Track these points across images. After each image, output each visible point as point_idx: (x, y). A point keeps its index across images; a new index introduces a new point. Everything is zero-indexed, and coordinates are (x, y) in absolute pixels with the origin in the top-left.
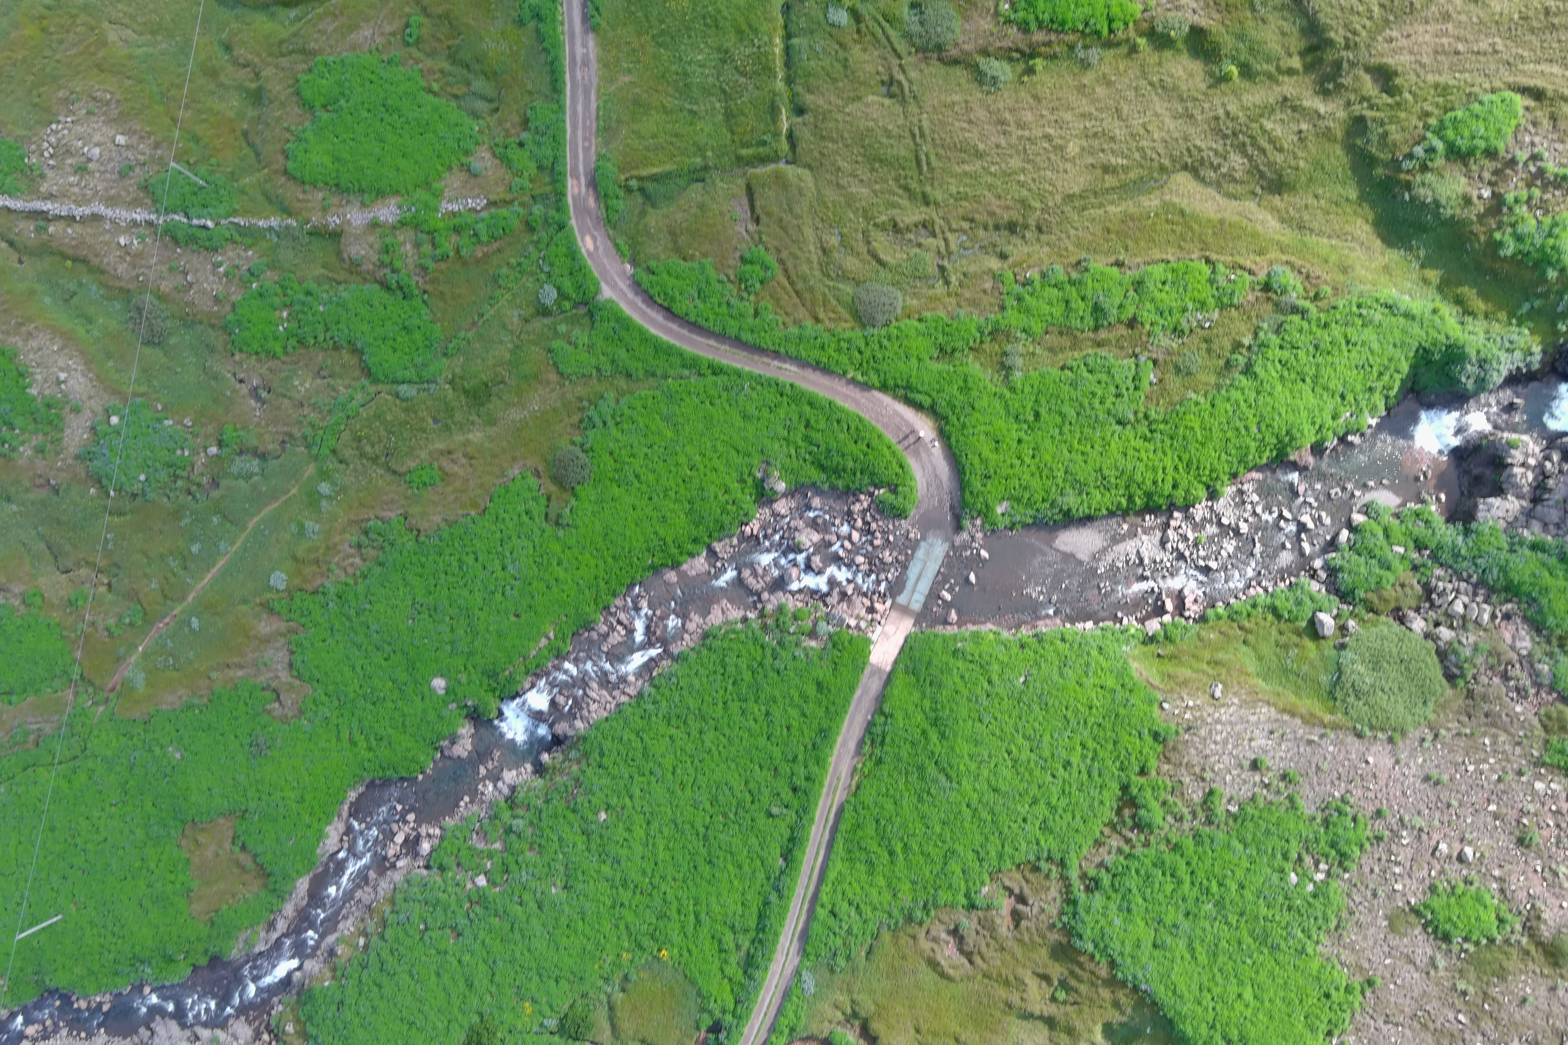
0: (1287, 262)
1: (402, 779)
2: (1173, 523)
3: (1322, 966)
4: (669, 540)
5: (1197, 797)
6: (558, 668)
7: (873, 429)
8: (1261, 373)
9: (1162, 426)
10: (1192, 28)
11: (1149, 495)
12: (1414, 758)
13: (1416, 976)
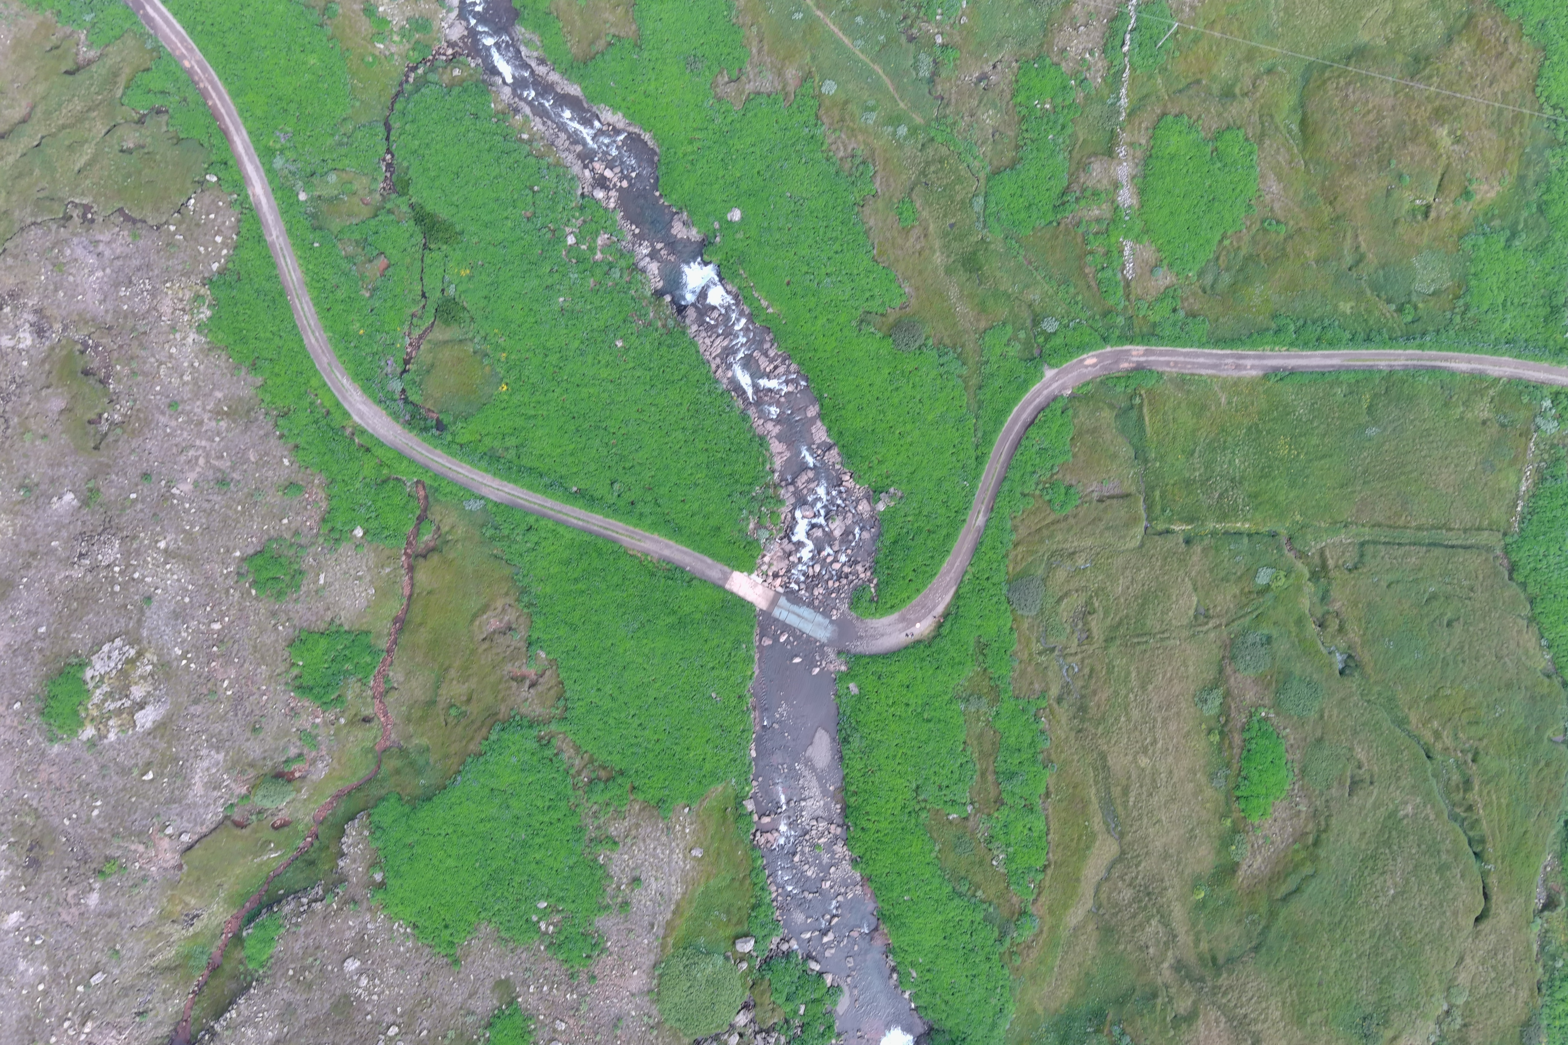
0: (1041, 932)
1: (657, 179)
2: (833, 827)
3: (470, 925)
4: (844, 412)
5: (612, 831)
6: (742, 314)
7: (925, 586)
8: (952, 905)
9: (913, 821)
10: (1237, 864)
11: (857, 809)
12: (635, 1009)
13: (460, 999)
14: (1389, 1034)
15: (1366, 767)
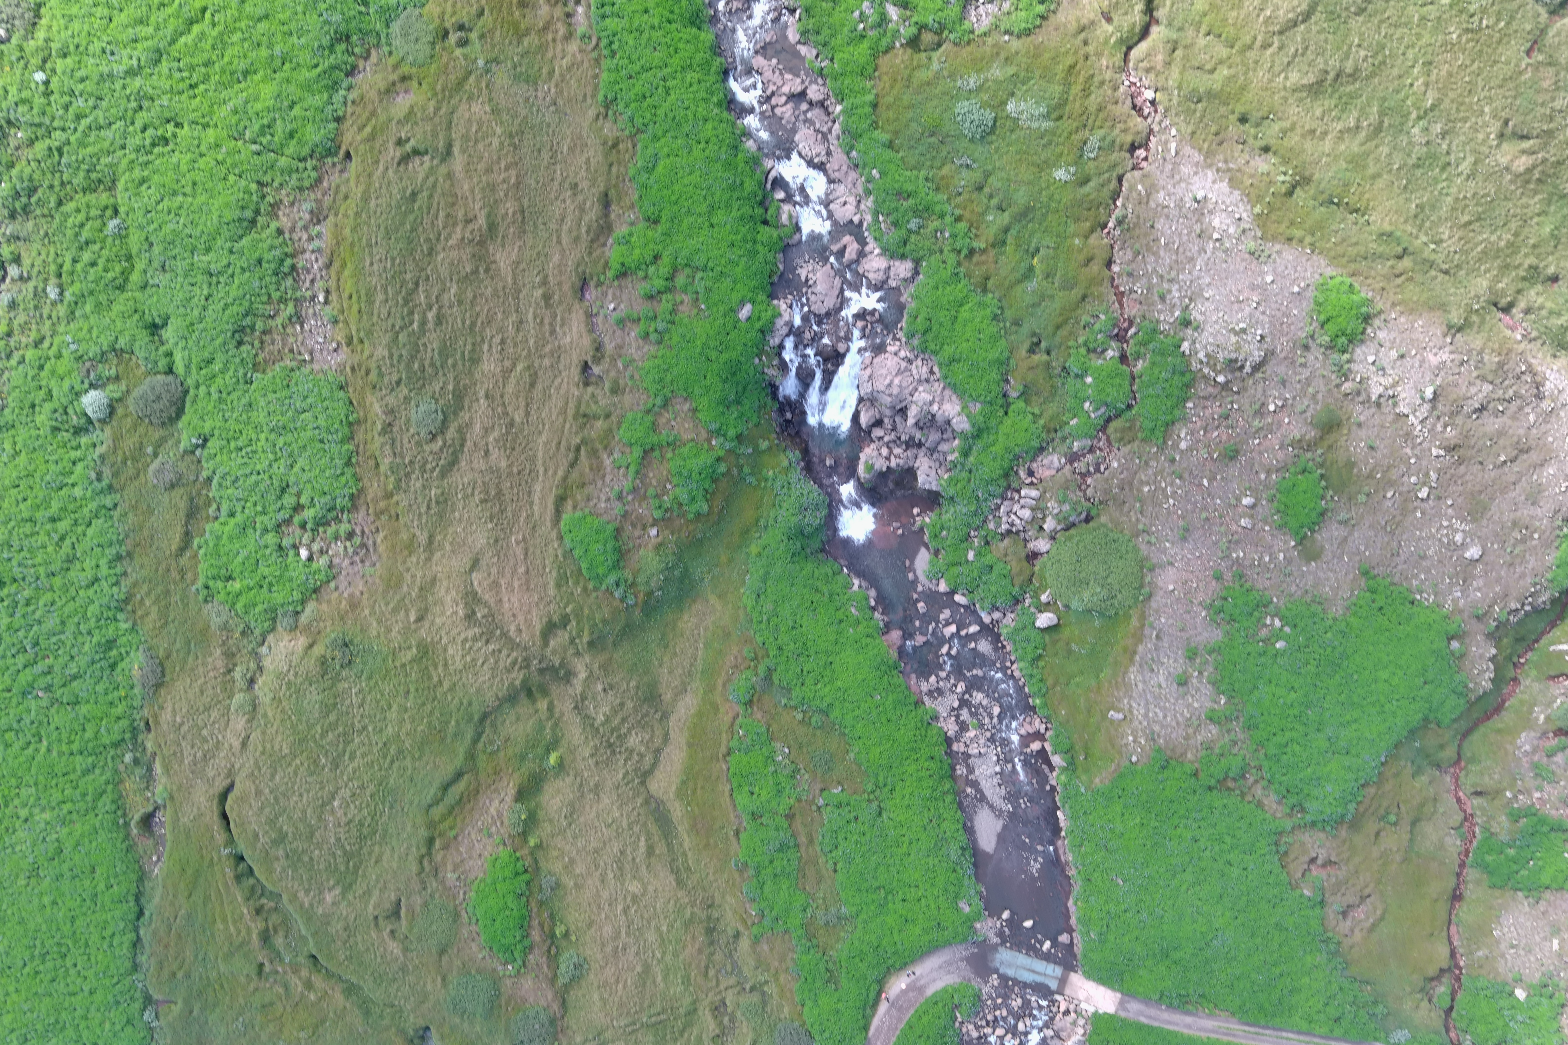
0: (724, 685)
2: (962, 749)
3: (1355, 614)
5: (1214, 730)
7: (904, 1033)
8: (828, 700)
9: (881, 778)
10: (516, 802)
11: (941, 779)
12: (1165, 548)
13: (1356, 534)
14: (318, 650)
15: (386, 934)
